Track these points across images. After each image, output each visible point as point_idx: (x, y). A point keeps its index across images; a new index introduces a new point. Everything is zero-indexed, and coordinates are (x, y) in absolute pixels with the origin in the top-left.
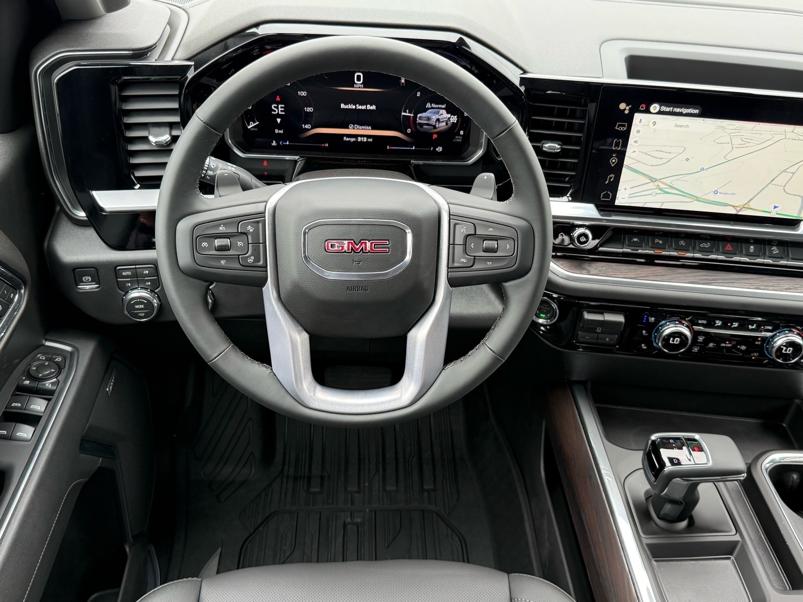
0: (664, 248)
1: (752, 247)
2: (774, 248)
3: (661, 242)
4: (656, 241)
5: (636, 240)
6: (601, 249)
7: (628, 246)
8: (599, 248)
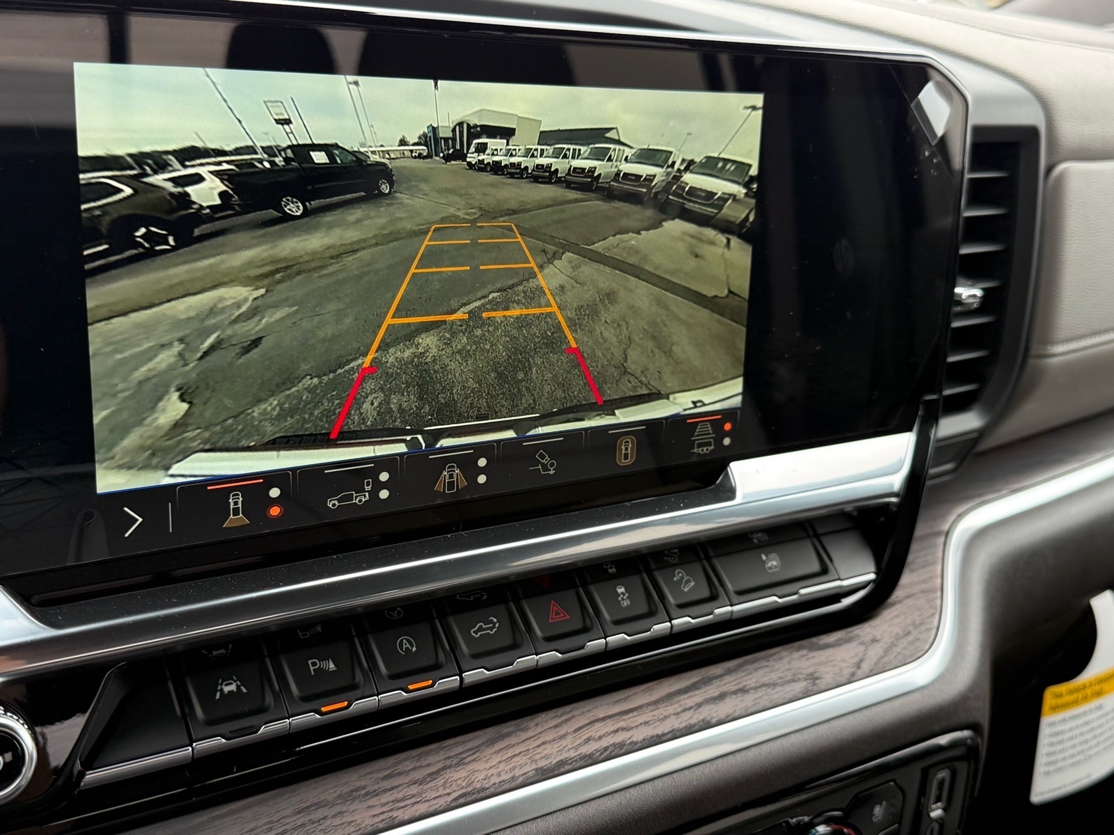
0: (350, 689)
1: (621, 590)
2: (679, 574)
3: (332, 666)
4: (313, 665)
5: (233, 687)
6: (92, 776)
7: (210, 722)
8: (82, 775)
